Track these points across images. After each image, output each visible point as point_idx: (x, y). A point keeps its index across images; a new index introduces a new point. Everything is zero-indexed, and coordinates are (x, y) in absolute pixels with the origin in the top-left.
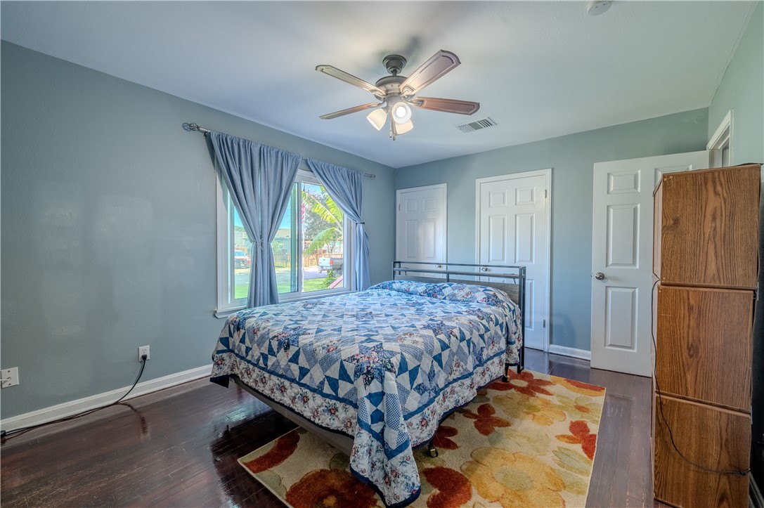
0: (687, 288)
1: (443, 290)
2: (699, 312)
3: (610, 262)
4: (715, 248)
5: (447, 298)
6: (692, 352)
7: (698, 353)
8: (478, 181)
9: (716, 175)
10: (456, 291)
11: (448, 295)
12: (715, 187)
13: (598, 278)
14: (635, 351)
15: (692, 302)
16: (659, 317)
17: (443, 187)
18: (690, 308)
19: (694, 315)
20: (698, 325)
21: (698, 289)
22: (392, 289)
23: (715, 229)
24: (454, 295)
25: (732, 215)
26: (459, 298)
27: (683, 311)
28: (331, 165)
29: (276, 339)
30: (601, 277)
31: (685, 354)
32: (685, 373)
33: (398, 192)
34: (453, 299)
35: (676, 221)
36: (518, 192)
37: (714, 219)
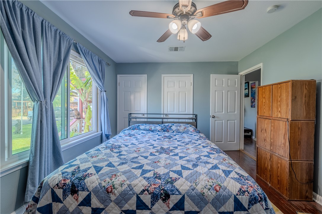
0: (298, 121)
1: (171, 128)
2: (301, 129)
3: (216, 111)
4: (306, 107)
5: (175, 131)
6: (299, 144)
7: (301, 144)
8: (163, 75)
9: (306, 82)
10: (178, 128)
11: (175, 130)
12: (306, 86)
13: (212, 117)
14: (223, 142)
15: (299, 126)
16: (290, 132)
17: (145, 76)
18: (299, 128)
19: (300, 131)
20: (301, 134)
21: (301, 121)
22: (140, 129)
23: (305, 101)
24: (178, 130)
25: (309, 96)
26: (181, 131)
27: (297, 130)
28: (90, 52)
29: (146, 192)
30: (214, 117)
31: (297, 145)
32: (297, 151)
33: (118, 76)
34: (178, 132)
35: (296, 97)
36: (180, 82)
37: (305, 97)
